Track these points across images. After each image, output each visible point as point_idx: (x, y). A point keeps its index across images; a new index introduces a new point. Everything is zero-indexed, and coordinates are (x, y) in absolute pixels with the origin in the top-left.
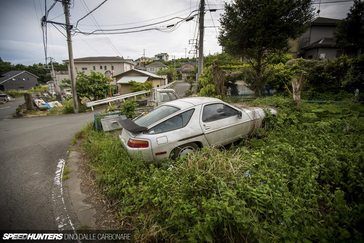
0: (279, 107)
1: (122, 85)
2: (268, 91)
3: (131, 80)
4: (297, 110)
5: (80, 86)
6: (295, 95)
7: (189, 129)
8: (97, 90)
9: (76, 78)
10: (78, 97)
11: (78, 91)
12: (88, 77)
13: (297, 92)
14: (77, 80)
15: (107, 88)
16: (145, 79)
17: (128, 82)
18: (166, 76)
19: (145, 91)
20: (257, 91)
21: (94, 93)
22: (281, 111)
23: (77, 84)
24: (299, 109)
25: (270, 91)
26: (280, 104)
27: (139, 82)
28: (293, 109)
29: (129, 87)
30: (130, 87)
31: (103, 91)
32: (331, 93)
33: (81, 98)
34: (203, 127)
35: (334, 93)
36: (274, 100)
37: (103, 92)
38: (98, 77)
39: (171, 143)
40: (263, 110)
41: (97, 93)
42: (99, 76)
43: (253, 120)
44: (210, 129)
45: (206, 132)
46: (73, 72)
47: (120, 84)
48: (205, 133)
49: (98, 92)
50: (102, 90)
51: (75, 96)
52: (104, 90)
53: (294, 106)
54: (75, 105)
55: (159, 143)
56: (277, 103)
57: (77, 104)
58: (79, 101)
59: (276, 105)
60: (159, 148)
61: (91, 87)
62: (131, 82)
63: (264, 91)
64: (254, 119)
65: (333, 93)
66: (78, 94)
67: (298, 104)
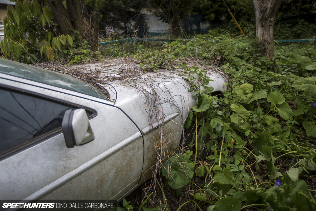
0: (228, 64)
2: (198, 25)
4: (269, 66)
6: (262, 26)
13: (266, 19)
20: (175, 24)
22: (235, 76)
24: (272, 63)
25: (201, 25)
26: (228, 55)
28: (260, 64)
32: (287, 25)
35: (292, 26)
36: (212, 43)
40: (187, 80)
43: (150, 131)
53: (261, 56)
56: (223, 51)
59: (219, 57)
63: (191, 26)
64: (155, 125)
65: (290, 25)
67: (268, 51)
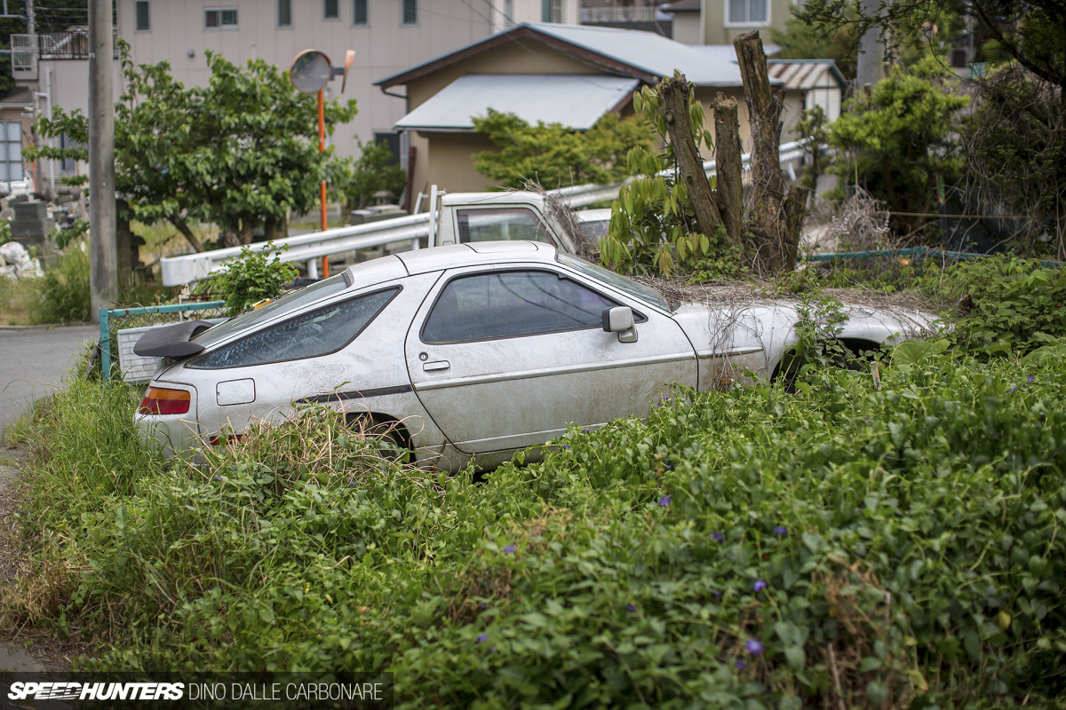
1: (442, 139)
3: (491, 111)
5: (133, 153)
7: (352, 361)
8: (237, 178)
9: (119, 107)
10: (122, 226)
11: (124, 187)
12: (189, 95)
14: (124, 114)
15: (303, 169)
16: (609, 94)
17: (469, 123)
18: (822, 66)
19: (589, 186)
21: (216, 198)
23: (122, 143)
27: (549, 120)
29: (473, 156)
30: (478, 159)
31: (274, 186)
33: (137, 228)
34: (414, 360)
37: (269, 190)
38: (244, 95)
39: (266, 406)
41: (234, 200)
42: (254, 86)
43: (710, 356)
44: (446, 374)
45: (425, 380)
46: (101, 72)
47: (424, 132)
48: (416, 385)
49: (240, 190)
50: (266, 179)
51: (102, 212)
52: (281, 182)
54: (100, 270)
55: (224, 399)
57: (111, 263)
58: (129, 251)
60: (221, 417)
61: (200, 162)
62: (487, 123)
64: (719, 351)
66: (121, 204)
